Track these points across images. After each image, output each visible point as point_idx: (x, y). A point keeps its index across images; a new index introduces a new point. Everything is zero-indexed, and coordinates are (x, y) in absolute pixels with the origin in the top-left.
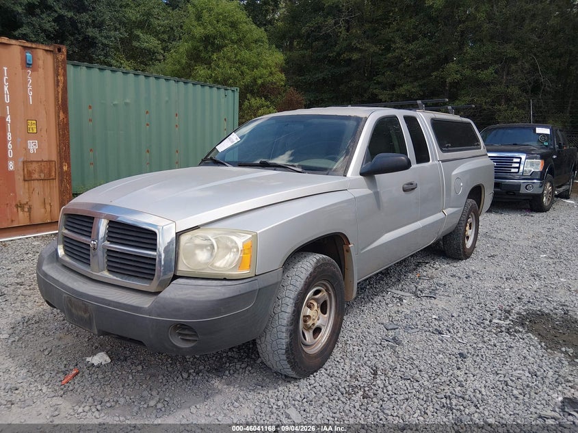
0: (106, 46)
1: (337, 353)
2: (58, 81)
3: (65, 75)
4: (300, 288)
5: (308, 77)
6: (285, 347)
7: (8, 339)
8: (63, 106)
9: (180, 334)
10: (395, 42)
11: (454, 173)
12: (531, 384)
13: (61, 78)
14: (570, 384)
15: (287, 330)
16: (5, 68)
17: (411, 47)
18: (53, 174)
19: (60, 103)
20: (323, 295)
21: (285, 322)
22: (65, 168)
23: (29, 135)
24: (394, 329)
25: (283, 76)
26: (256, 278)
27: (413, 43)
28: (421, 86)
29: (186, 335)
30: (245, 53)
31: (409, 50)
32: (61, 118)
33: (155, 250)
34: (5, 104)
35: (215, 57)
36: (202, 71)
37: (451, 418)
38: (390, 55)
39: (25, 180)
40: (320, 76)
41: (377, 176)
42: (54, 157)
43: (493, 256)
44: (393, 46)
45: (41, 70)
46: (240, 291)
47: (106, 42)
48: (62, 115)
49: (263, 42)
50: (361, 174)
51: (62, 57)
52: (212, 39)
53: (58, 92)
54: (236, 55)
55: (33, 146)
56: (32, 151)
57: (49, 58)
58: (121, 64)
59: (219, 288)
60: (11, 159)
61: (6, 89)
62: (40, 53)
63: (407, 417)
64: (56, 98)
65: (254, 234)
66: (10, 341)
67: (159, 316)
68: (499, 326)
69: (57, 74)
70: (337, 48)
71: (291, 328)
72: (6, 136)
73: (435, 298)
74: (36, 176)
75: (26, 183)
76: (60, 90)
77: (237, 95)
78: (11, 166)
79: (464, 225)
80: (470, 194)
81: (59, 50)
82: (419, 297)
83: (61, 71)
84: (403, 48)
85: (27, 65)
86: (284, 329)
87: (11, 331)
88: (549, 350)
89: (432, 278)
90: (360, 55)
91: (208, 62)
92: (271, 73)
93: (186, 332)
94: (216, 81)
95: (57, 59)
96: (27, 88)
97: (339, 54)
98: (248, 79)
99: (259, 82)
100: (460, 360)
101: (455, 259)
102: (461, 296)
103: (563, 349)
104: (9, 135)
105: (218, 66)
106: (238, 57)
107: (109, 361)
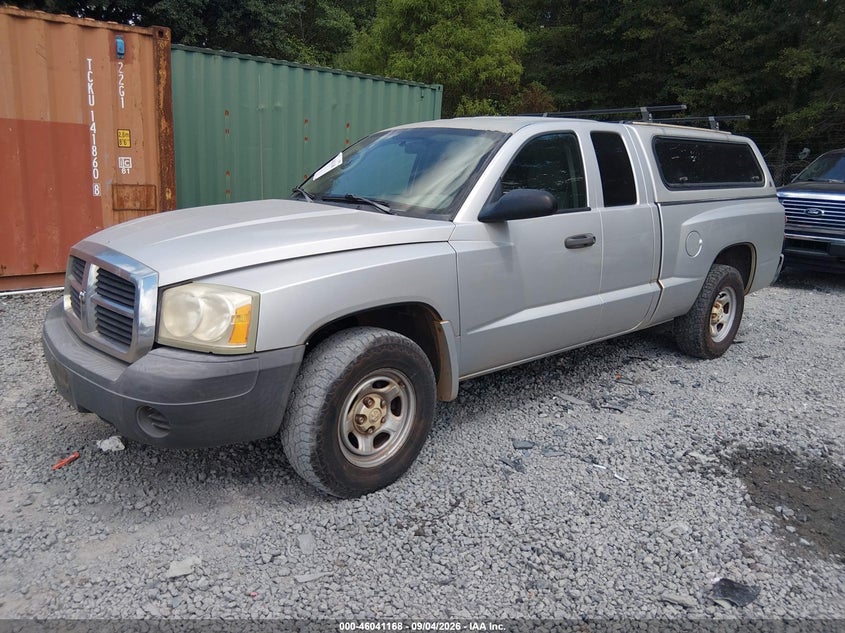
0: (275, 25)
1: (418, 471)
2: (159, 77)
3: (168, 68)
4: (338, 375)
5: (570, 66)
6: (309, 453)
7: (25, 408)
8: (166, 111)
9: (154, 420)
10: (709, 13)
11: (686, 223)
12: (683, 552)
13: (163, 73)
14: (751, 561)
15: (312, 430)
16: (90, 60)
17: (735, 20)
18: (153, 203)
19: (161, 106)
20: (393, 389)
21: (309, 419)
22: (168, 196)
23: (119, 150)
24: (527, 449)
25: (519, 68)
26: (256, 355)
27: (740, 14)
28: (747, 82)
29: (161, 422)
30: (463, 32)
31: (732, 26)
32: (163, 128)
33: (132, 307)
34: (90, 108)
35: (418, 40)
36: (400, 60)
37: (524, 579)
38: (699, 33)
39: (114, 210)
40: (589, 64)
41: (511, 223)
42: (154, 180)
43: (761, 358)
44: (706, 17)
45: (136, 62)
46: (228, 371)
47: (273, 19)
48: (164, 123)
49: (495, 14)
50: (481, 219)
51: (164, 43)
52: (416, 13)
53: (159, 92)
54: (449, 35)
55: (125, 165)
56: (124, 172)
57: (148, 44)
58: (299, 51)
59: (199, 365)
60: (97, 181)
61: (90, 87)
62: (135, 39)
63: (460, 568)
64: (157, 101)
65: (254, 295)
66: (26, 412)
67: (125, 393)
68: (694, 462)
69: (158, 68)
70: (618, 22)
71: (317, 428)
72: (90, 151)
73: (622, 412)
74: (129, 204)
75: (117, 213)
76: (161, 89)
77: (439, 95)
78: (97, 190)
79: (706, 305)
80: (718, 257)
81: (161, 34)
82: (596, 408)
83: (163, 63)
84: (722, 23)
85: (118, 55)
86: (308, 429)
87: (30, 401)
88: (753, 508)
89: (639, 381)
90: (653, 32)
91: (410, 47)
92: (501, 64)
93: (159, 418)
94: (417, 77)
95: (158, 46)
96: (117, 86)
97: (620, 30)
98: (466, 71)
99: (483, 76)
100: (596, 502)
101: (695, 357)
102: (668, 412)
103: (779, 509)
104: (94, 149)
105: (421, 53)
106: (452, 38)
107: (123, 447)
